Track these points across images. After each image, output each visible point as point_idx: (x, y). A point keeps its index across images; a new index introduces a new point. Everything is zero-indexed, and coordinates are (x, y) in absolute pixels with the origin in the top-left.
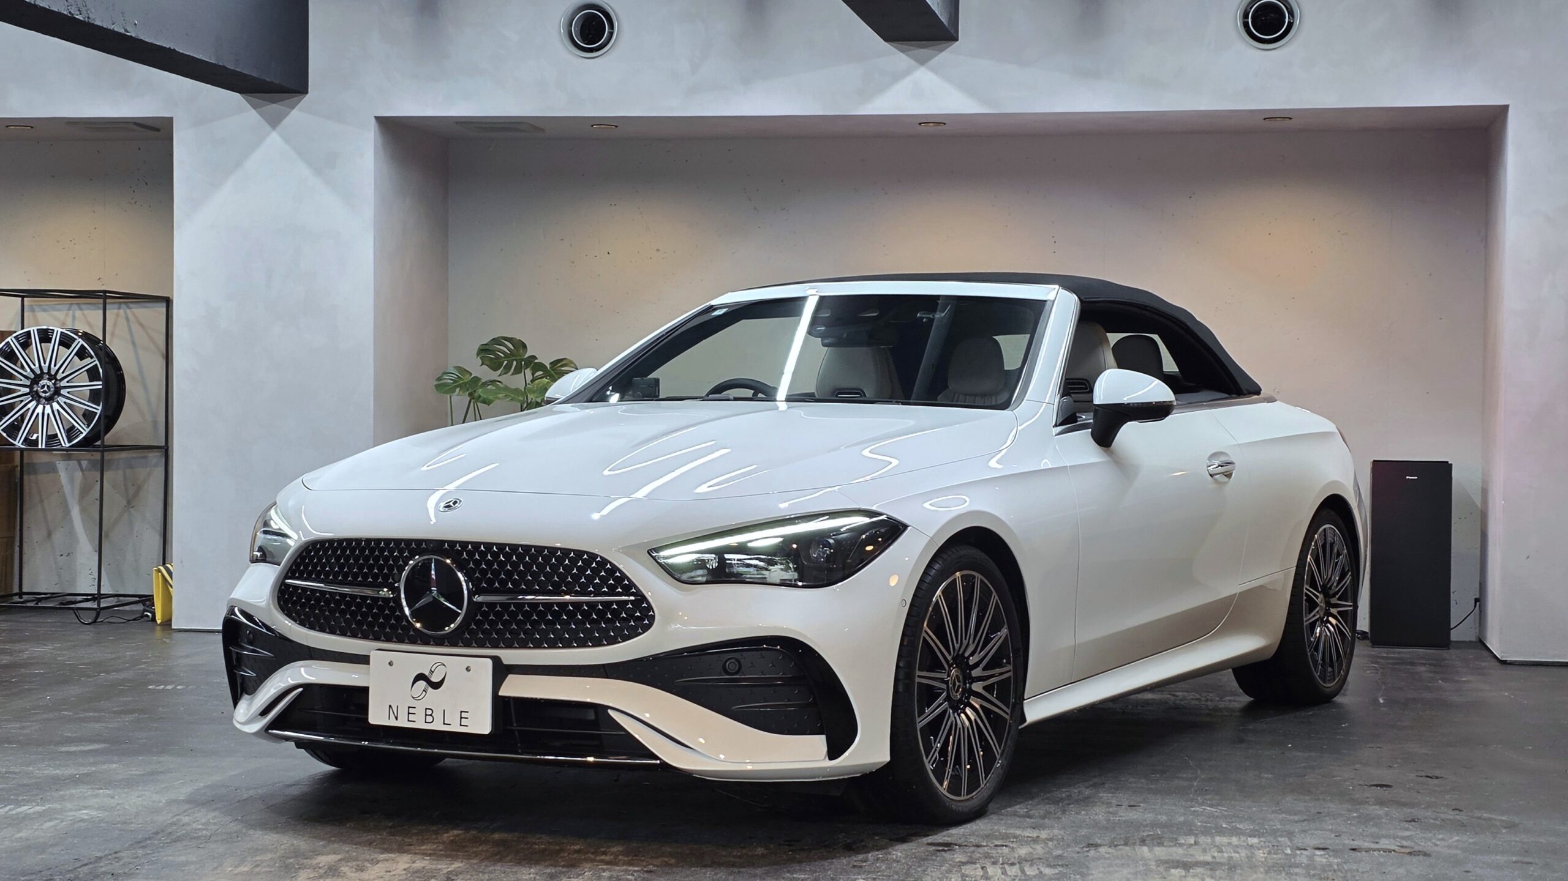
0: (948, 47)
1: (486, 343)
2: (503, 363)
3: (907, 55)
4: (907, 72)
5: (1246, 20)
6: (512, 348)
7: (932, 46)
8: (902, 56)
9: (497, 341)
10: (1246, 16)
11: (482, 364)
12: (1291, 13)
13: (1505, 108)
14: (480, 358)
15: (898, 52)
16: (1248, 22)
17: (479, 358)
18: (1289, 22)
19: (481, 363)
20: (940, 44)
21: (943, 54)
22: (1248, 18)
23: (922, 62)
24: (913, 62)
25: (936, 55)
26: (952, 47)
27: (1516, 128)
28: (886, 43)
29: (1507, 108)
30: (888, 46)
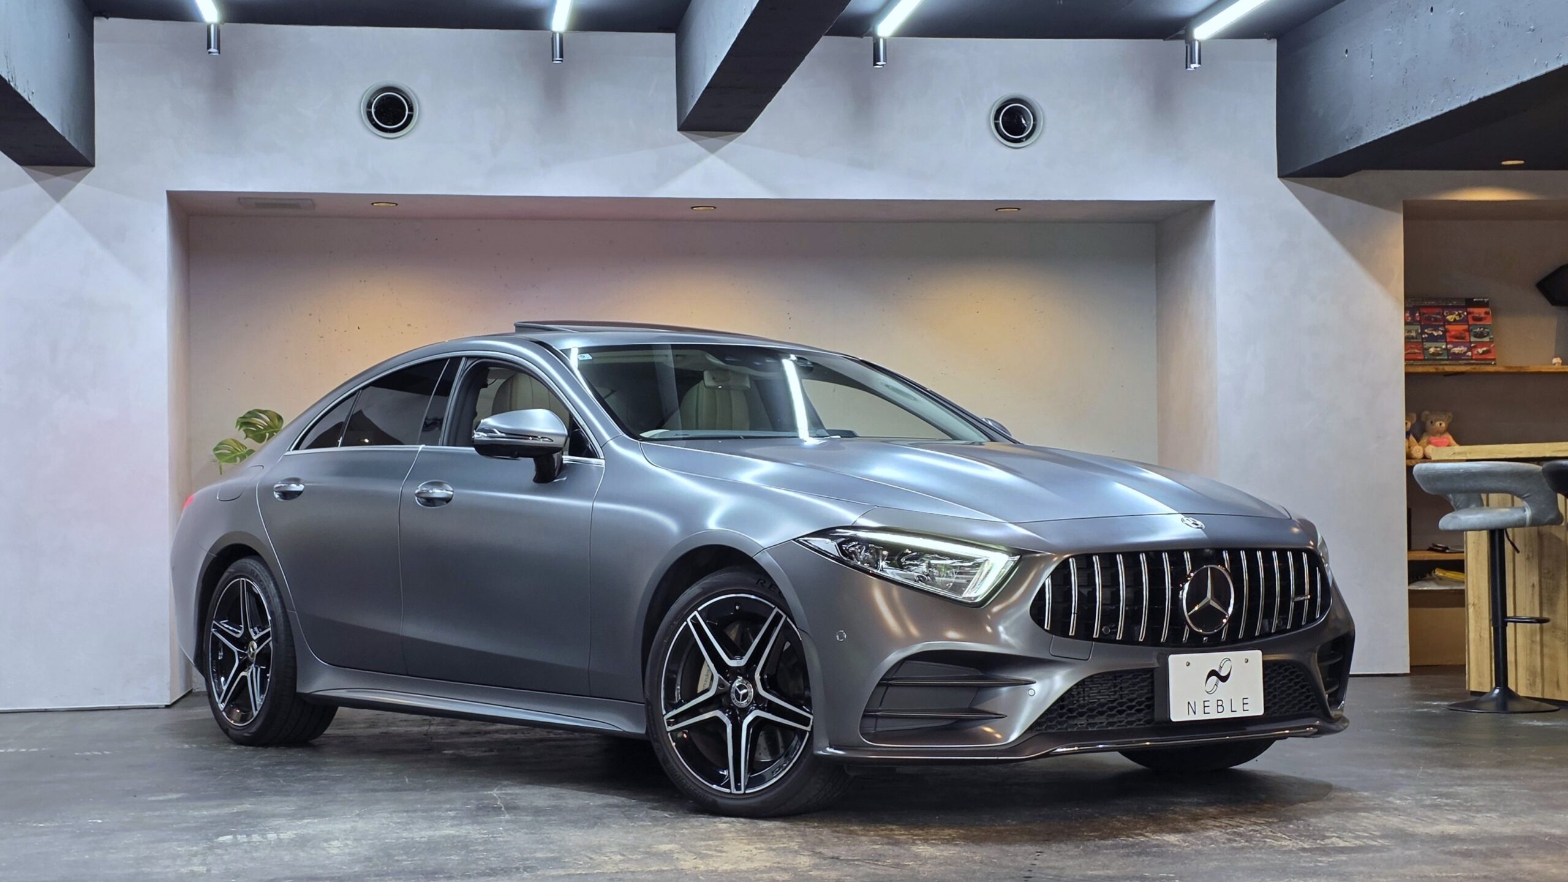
0: (735, 138)
1: (242, 416)
2: (266, 436)
3: (698, 144)
4: (699, 159)
5: (997, 121)
6: (268, 420)
7: (721, 136)
8: (693, 143)
9: (253, 413)
10: (996, 118)
11: (247, 437)
12: (1035, 119)
13: (1210, 203)
14: (245, 431)
15: (691, 141)
16: (999, 123)
17: (242, 429)
18: (1034, 124)
19: (245, 436)
20: (727, 135)
21: (731, 144)
22: (999, 119)
23: (712, 150)
24: (703, 150)
25: (727, 144)
26: (738, 139)
27: (1220, 220)
28: (678, 132)
29: (1212, 203)
30: (680, 135)
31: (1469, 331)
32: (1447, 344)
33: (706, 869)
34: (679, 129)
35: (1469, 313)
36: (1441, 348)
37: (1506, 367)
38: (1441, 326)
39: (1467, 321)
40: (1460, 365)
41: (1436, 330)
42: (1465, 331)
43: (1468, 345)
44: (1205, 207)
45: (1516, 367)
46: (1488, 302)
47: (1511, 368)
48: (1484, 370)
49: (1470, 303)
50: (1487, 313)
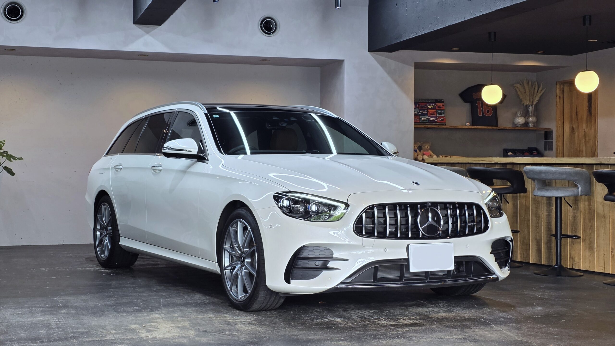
0: (157, 28)
3: (142, 30)
4: (142, 36)
5: (261, 26)
7: (151, 26)
8: (140, 30)
10: (261, 24)
12: (276, 25)
13: (343, 61)
15: (138, 28)
18: (276, 27)
20: (154, 26)
21: (156, 30)
22: (262, 25)
23: (147, 33)
24: (144, 32)
25: (153, 30)
27: (347, 67)
28: (134, 25)
29: (343, 60)
30: (135, 26)
31: (436, 112)
32: (428, 116)
33: (151, 337)
34: (134, 23)
35: (436, 105)
36: (426, 118)
37: (450, 126)
38: (426, 110)
39: (436, 109)
40: (433, 125)
41: (424, 111)
42: (435, 112)
43: (436, 117)
44: (341, 62)
45: (453, 126)
46: (443, 101)
47: (452, 126)
48: (442, 127)
49: (437, 101)
50: (443, 105)
